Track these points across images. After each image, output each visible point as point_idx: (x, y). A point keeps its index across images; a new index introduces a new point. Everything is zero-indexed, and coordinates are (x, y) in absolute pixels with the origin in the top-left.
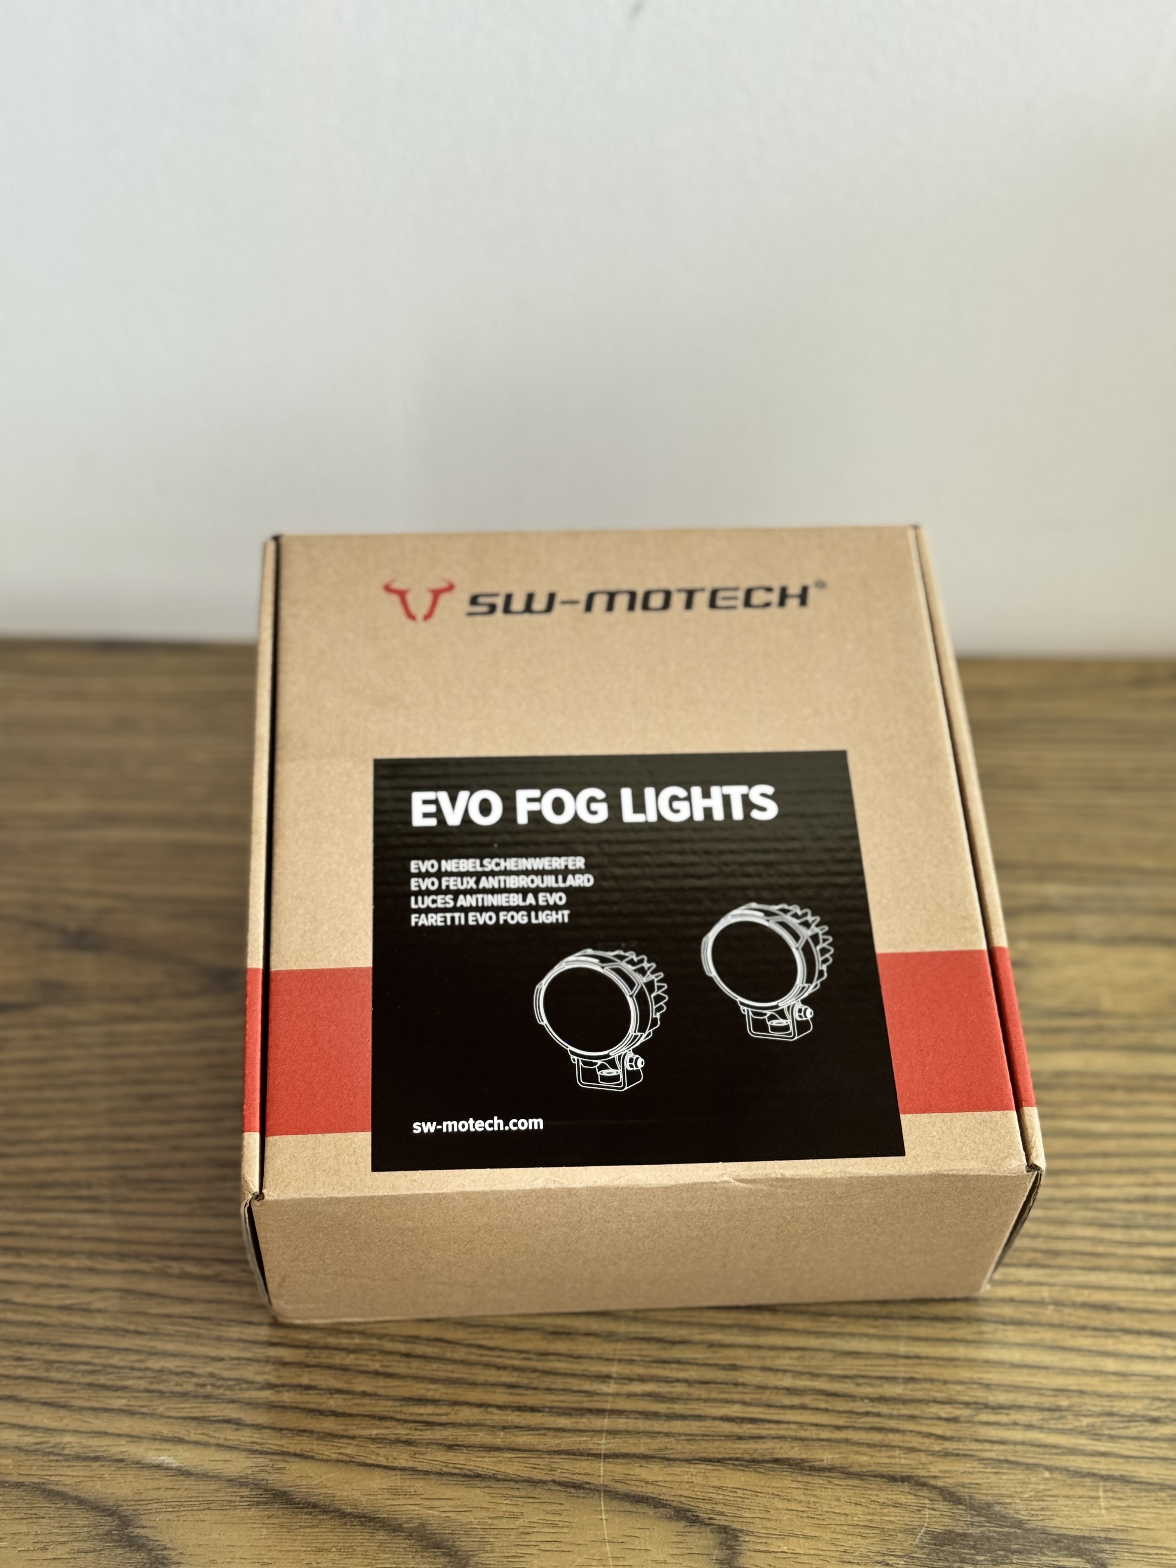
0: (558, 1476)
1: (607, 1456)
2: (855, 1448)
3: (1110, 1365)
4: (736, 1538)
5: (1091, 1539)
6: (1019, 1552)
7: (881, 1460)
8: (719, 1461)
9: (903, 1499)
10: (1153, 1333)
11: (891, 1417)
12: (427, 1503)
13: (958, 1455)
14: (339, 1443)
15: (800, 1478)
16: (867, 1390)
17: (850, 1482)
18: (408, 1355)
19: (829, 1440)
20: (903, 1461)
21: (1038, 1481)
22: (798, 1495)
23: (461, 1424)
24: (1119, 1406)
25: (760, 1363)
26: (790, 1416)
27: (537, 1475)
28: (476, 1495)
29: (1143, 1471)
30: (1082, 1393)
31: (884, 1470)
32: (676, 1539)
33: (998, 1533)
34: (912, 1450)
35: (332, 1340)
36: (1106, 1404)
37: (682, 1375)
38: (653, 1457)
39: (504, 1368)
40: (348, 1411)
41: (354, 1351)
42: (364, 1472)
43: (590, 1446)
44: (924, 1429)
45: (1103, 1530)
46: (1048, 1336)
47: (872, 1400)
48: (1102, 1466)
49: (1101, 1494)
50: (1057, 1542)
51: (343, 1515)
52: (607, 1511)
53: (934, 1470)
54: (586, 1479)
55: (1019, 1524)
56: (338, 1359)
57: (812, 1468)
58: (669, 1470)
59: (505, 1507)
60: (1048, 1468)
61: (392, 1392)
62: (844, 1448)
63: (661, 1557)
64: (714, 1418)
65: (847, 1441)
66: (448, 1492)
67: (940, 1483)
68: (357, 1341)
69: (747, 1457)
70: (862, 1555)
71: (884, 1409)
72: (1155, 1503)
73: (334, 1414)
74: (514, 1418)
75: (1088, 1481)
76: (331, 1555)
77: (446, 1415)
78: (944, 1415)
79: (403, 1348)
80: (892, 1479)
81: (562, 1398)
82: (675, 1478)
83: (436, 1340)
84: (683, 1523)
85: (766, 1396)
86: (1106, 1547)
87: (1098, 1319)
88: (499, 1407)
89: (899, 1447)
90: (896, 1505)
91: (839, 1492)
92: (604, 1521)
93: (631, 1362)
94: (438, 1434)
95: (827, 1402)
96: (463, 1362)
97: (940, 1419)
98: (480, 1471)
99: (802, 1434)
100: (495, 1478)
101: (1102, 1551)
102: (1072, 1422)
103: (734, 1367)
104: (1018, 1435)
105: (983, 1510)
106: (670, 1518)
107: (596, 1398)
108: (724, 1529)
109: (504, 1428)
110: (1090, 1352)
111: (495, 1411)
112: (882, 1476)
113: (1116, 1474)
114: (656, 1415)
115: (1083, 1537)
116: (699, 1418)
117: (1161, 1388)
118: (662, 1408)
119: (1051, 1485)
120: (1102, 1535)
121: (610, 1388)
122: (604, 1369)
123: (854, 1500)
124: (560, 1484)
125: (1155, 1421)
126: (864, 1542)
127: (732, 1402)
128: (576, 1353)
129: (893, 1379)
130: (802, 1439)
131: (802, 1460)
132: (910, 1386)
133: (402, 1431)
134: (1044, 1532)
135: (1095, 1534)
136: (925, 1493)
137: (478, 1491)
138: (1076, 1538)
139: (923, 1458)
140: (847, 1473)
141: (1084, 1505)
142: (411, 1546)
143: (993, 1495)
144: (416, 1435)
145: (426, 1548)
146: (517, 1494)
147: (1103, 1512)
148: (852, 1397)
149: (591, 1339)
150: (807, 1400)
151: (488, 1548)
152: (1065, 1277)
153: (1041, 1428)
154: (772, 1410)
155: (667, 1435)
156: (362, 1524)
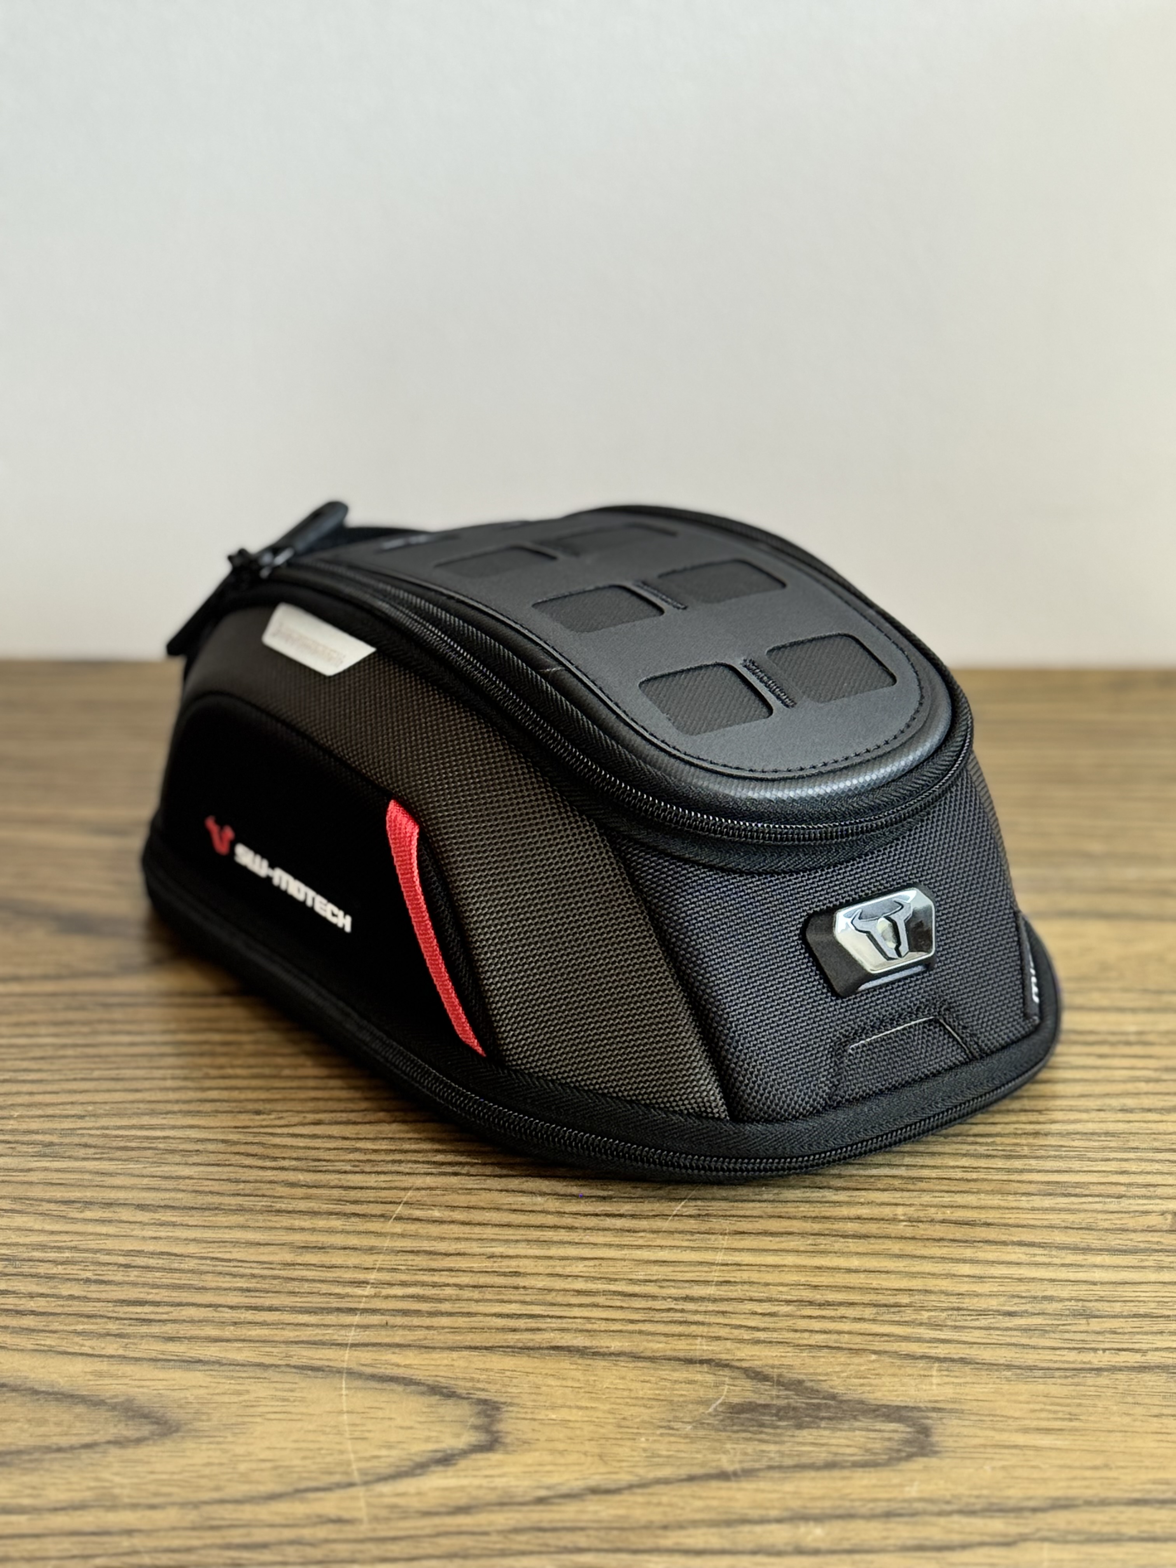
0: (293, 1361)
1: (354, 1345)
2: (650, 1338)
3: (966, 1269)
4: (498, 1409)
5: (918, 1409)
6: (830, 1419)
7: (681, 1347)
8: (486, 1348)
9: (699, 1377)
10: (1021, 1244)
11: (696, 1312)
12: (137, 1383)
13: (770, 1342)
14: (34, 1335)
15: (580, 1361)
16: (673, 1292)
17: (640, 1364)
18: (127, 1266)
19: (621, 1331)
20: (705, 1348)
21: (862, 1363)
22: (578, 1375)
23: (184, 1321)
24: (967, 1303)
25: (549, 1271)
26: (576, 1312)
27: (267, 1360)
28: (197, 1377)
29: (987, 1355)
30: (927, 1292)
31: (681, 1355)
32: (425, 1410)
33: (807, 1404)
34: (718, 1338)
35: (37, 1254)
36: (954, 1301)
37: (451, 1281)
38: (409, 1346)
39: (242, 1276)
40: (50, 1310)
41: (62, 1263)
42: (66, 1359)
43: (335, 1337)
44: (734, 1322)
45: (930, 1401)
46: (896, 1247)
47: (676, 1299)
48: (941, 1351)
49: (934, 1373)
50: (874, 1411)
51: (35, 1392)
52: (348, 1388)
53: (740, 1354)
54: (326, 1363)
55: (833, 1397)
56: (42, 1269)
57: (595, 1354)
58: (426, 1356)
59: (228, 1385)
60: (875, 1352)
61: (103, 1296)
62: (637, 1337)
63: (408, 1423)
64: (486, 1315)
65: (640, 1332)
66: (161, 1375)
67: (745, 1364)
68: (67, 1254)
69: (520, 1345)
70: (643, 1422)
71: (691, 1306)
72: (998, 1381)
73: (33, 1313)
74: (249, 1316)
75: (921, 1364)
76: (19, 1424)
77: (167, 1313)
78: (760, 1311)
79: (121, 1260)
80: (690, 1361)
81: (309, 1299)
82: (433, 1362)
83: (162, 1253)
84: (437, 1397)
85: (549, 1298)
86: (934, 1415)
87: (959, 1233)
88: (231, 1307)
89: (702, 1336)
90: (691, 1382)
91: (623, 1372)
92: (344, 1398)
93: (394, 1270)
94: (155, 1329)
95: (622, 1301)
96: (192, 1271)
97: (756, 1313)
98: (202, 1357)
99: (589, 1326)
100: (219, 1363)
101: (928, 1418)
102: (909, 1315)
103: (516, 1274)
104: (846, 1326)
105: (797, 1386)
106: (423, 1393)
107: (347, 1299)
108: (485, 1402)
109: (235, 1323)
110: (943, 1259)
111: (226, 1310)
112: (678, 1359)
113: (956, 1357)
114: (418, 1313)
115: (906, 1407)
116: (469, 1314)
117: (1023, 1288)
118: (424, 1307)
119: (876, 1365)
120: (930, 1405)
121: (368, 1291)
122: (361, 1276)
123: (642, 1378)
124: (295, 1367)
125: (1010, 1314)
126: (648, 1411)
127: (510, 1302)
128: (328, 1264)
129: (707, 1283)
130: (587, 1331)
131: (586, 1348)
132: (724, 1288)
133: (113, 1327)
134: (861, 1402)
135: (921, 1405)
136: (727, 1372)
137: (198, 1374)
138: (898, 1408)
139: (729, 1344)
140: (635, 1357)
141: (912, 1382)
142: (113, 1416)
143: (806, 1374)
144: (130, 1330)
145: (133, 1417)
146: (244, 1375)
147: (934, 1387)
148: (654, 1297)
149: (348, 1251)
150: (601, 1300)
151: (204, 1417)
152: (926, 1198)
153: (874, 1321)
154: (554, 1308)
155: (428, 1328)
156: (57, 1400)
